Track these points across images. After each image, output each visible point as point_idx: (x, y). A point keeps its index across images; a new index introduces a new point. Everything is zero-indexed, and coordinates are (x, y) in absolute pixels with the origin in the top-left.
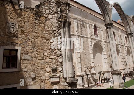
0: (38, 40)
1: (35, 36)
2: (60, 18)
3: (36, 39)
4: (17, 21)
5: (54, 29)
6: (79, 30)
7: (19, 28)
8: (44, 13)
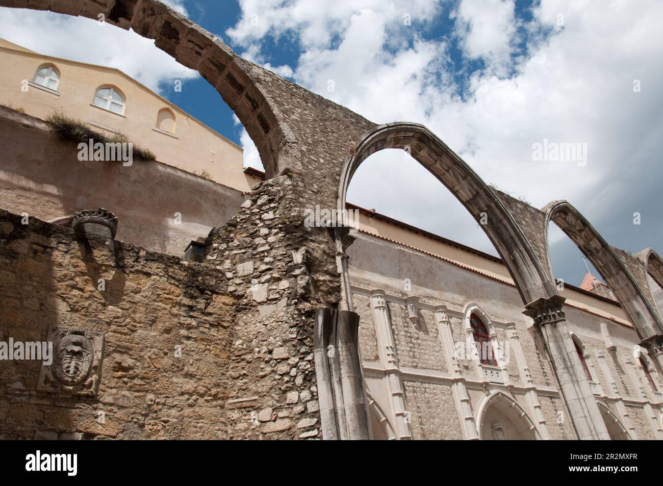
0: (201, 411)
1: (182, 394)
2: (304, 298)
3: (191, 406)
4: (98, 322)
5: (280, 352)
6: (403, 347)
7: (105, 354)
8: (229, 275)
